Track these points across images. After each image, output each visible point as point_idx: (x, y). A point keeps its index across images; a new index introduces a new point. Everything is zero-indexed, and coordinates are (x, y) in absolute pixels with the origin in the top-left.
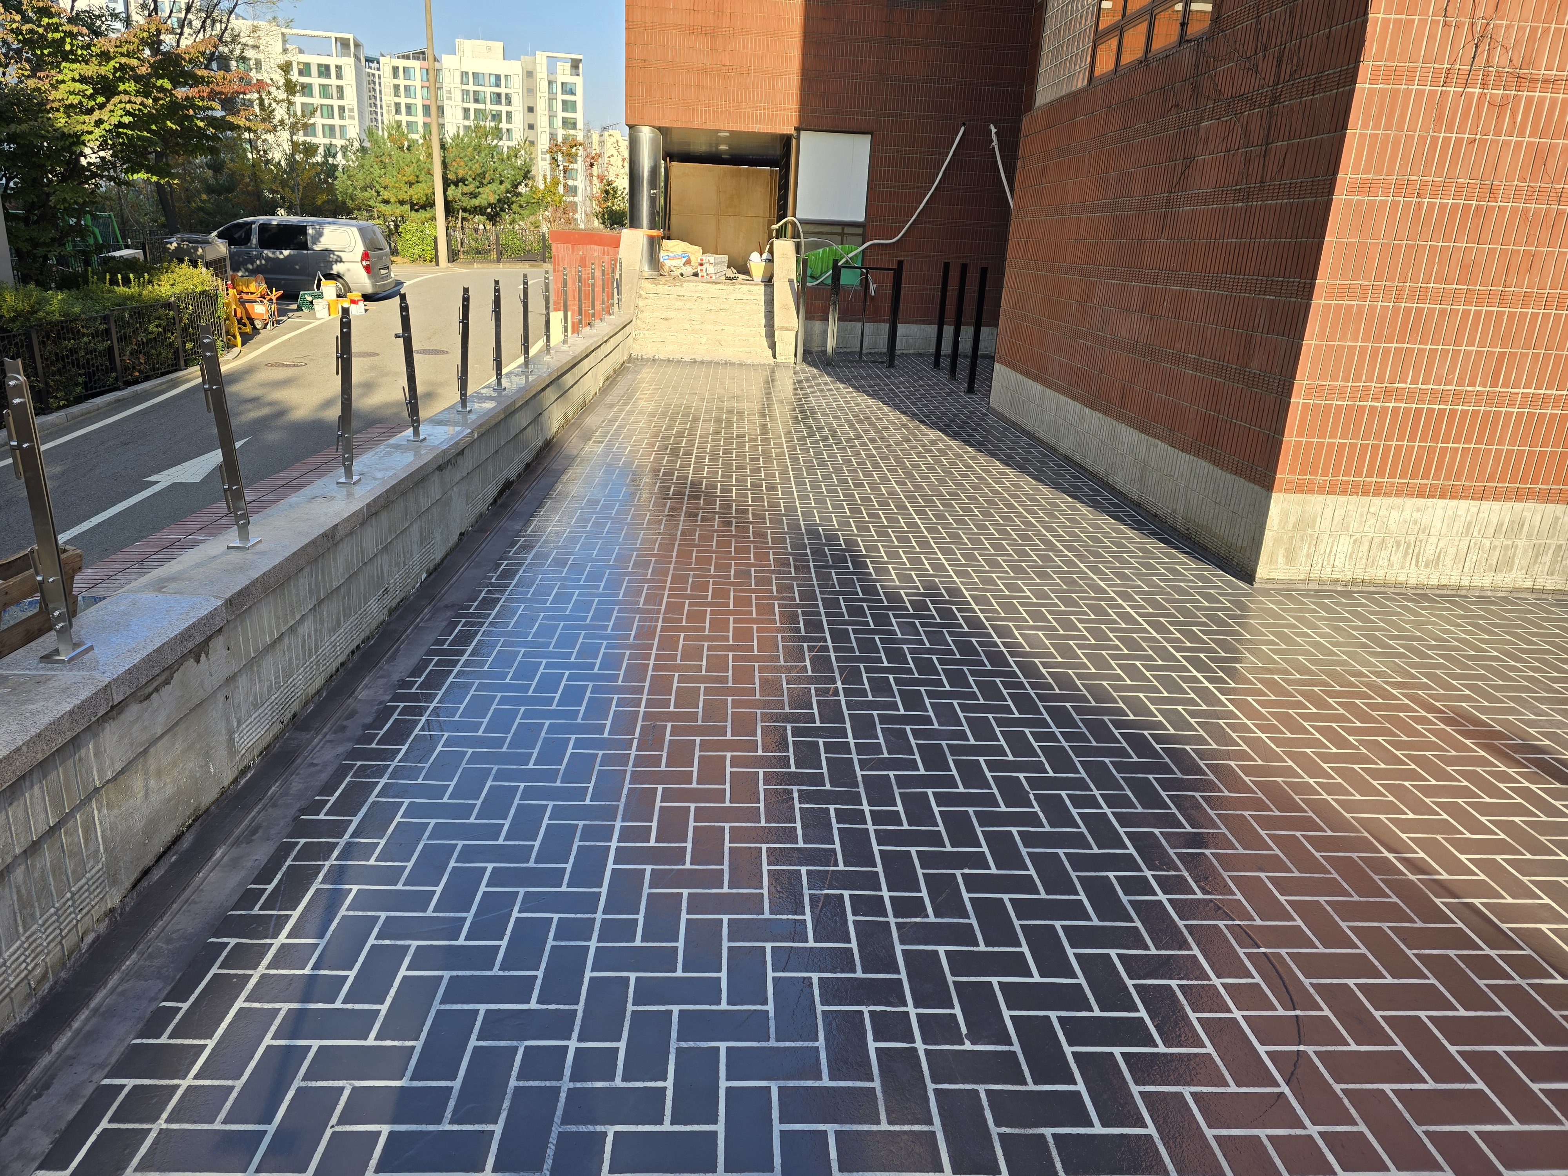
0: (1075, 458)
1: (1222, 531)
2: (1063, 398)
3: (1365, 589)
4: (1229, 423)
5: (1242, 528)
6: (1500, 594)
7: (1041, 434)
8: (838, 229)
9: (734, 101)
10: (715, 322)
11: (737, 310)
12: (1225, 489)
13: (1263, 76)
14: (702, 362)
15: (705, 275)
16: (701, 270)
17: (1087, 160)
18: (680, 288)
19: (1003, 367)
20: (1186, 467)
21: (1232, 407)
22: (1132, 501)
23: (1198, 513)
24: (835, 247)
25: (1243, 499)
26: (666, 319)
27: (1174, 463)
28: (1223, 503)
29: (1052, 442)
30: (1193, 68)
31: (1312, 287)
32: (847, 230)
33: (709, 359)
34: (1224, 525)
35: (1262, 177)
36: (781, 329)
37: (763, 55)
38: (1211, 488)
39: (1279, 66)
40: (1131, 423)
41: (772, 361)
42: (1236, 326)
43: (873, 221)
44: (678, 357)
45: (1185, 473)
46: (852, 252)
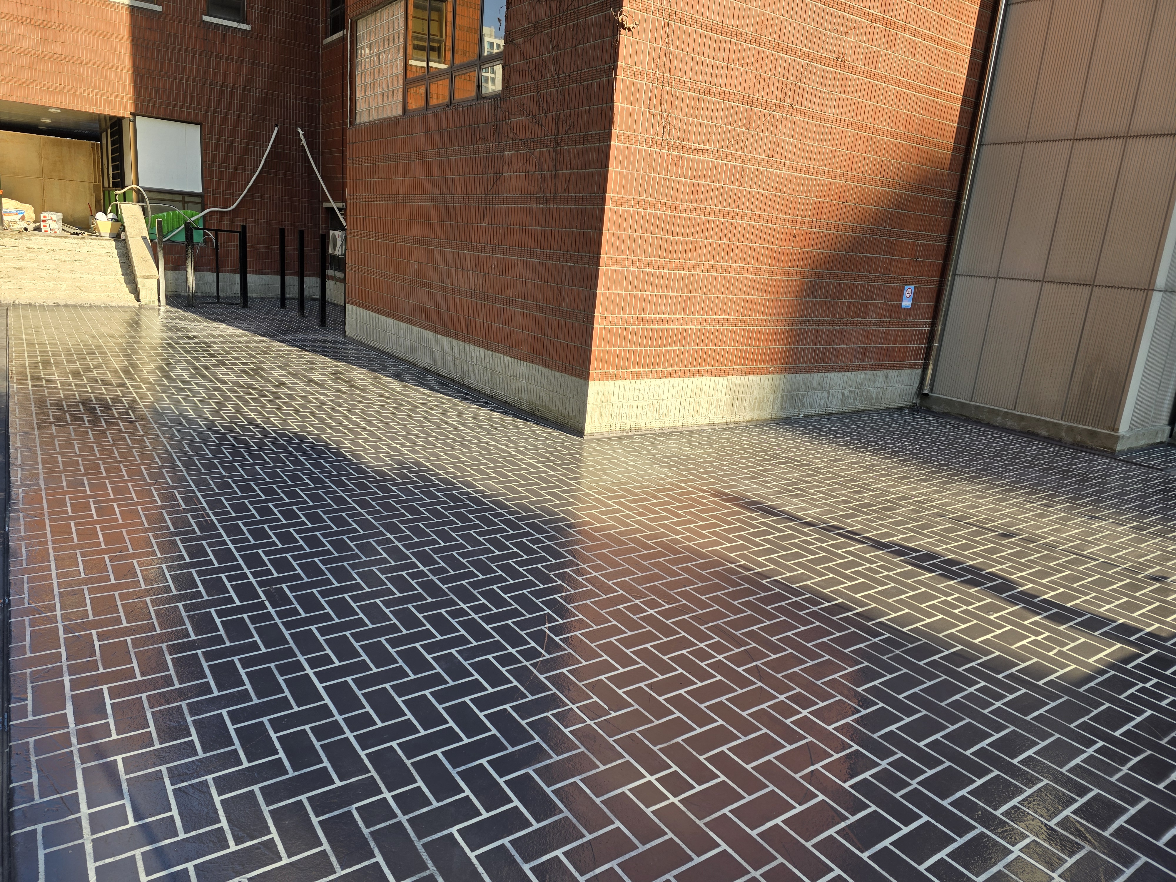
0: (433, 369)
1: (557, 407)
2: (415, 329)
3: (637, 433)
4: (552, 342)
5: (571, 405)
6: (696, 428)
7: (400, 353)
8: (180, 198)
9: (69, 84)
10: (72, 271)
11: (92, 261)
12: (556, 382)
13: (547, 128)
14: (66, 306)
15: (49, 230)
16: (44, 226)
17: (412, 166)
18: (28, 242)
19: (355, 308)
20: (524, 370)
21: (553, 332)
22: (486, 395)
23: (538, 398)
24: (178, 211)
25: (569, 387)
26: (20, 269)
27: (515, 368)
28: (555, 390)
29: (411, 359)
30: (493, 116)
31: (598, 259)
32: (187, 199)
33: (73, 303)
34: (557, 404)
35: (555, 190)
36: (144, 277)
37: (94, 51)
38: (545, 382)
39: (557, 124)
40: (477, 344)
41: (136, 304)
42: (549, 281)
43: (210, 193)
44: (40, 301)
45: (524, 374)
46: (196, 217)
